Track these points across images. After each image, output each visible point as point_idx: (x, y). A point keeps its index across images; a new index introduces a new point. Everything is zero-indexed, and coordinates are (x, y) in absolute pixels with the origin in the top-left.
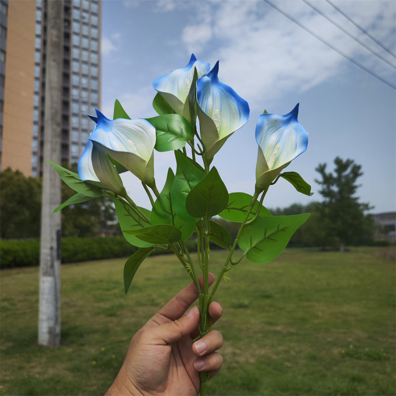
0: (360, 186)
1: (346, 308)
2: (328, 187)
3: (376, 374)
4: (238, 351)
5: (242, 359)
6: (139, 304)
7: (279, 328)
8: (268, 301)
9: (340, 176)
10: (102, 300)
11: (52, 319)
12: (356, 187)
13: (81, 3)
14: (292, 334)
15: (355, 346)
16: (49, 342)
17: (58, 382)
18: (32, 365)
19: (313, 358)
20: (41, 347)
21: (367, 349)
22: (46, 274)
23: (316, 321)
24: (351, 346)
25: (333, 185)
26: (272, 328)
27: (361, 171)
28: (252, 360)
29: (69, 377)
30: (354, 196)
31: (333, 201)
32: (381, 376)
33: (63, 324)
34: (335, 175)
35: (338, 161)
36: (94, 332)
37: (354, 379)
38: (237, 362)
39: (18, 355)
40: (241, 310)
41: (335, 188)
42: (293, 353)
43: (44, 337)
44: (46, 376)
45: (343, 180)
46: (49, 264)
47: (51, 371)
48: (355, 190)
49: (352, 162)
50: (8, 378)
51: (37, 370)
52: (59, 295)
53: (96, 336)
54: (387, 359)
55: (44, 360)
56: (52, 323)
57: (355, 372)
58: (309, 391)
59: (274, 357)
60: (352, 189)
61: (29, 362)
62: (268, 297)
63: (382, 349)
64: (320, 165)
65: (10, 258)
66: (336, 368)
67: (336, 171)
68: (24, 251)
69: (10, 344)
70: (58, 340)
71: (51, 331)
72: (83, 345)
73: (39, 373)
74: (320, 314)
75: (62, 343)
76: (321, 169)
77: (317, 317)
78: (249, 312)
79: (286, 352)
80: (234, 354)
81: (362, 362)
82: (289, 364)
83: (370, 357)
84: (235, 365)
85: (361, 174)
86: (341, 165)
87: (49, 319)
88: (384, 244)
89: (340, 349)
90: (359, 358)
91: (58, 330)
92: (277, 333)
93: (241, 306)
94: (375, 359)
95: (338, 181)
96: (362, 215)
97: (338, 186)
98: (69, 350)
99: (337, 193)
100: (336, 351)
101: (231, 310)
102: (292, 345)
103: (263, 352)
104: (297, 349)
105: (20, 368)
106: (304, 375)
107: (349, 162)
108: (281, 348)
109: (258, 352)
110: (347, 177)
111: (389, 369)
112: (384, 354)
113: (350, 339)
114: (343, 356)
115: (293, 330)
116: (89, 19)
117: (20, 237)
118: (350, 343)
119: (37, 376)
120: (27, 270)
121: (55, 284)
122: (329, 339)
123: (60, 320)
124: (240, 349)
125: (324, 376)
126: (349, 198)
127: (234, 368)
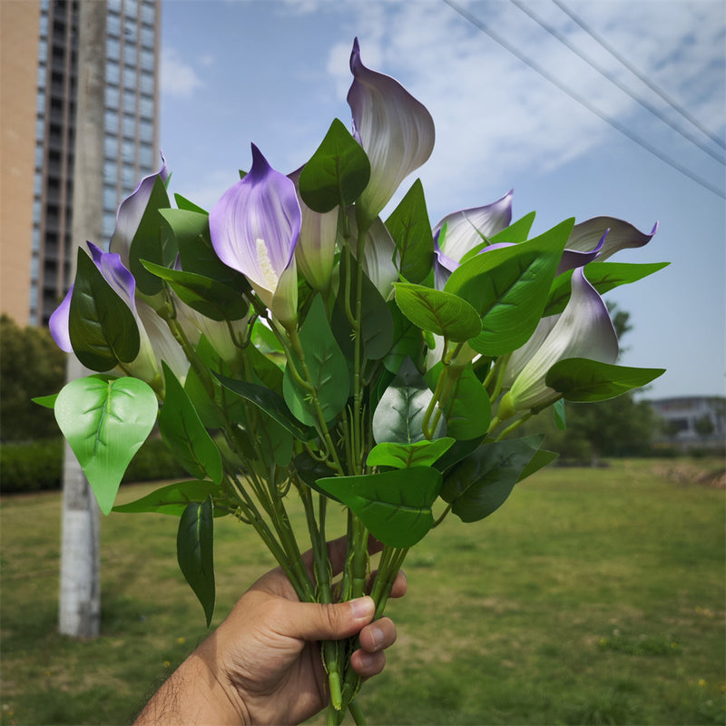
1: (605, 567)
3: (659, 679)
4: (419, 643)
5: (427, 656)
6: (239, 562)
7: (489, 602)
8: (467, 556)
11: (84, 588)
13: (122, 4)
14: (511, 613)
15: (623, 632)
16: (80, 630)
17: (105, 698)
18: (54, 668)
19: (550, 652)
20: (66, 638)
21: (643, 637)
22: (74, 506)
23: (554, 590)
24: (616, 632)
26: (477, 602)
27: (629, 323)
28: (446, 658)
29: (124, 690)
32: (668, 683)
33: (104, 596)
36: (161, 610)
37: (623, 687)
38: (420, 662)
39: (24, 653)
40: (421, 572)
42: (516, 645)
43: (70, 621)
44: (81, 689)
46: (81, 488)
47: (90, 680)
50: (12, 693)
51: (63, 678)
52: (97, 544)
53: (165, 619)
54: (678, 653)
55: (74, 660)
56: (85, 596)
57: (624, 676)
58: (547, 707)
59: (484, 652)
61: (47, 664)
62: (468, 547)
63: (668, 637)
66: (590, 670)
69: (8, 633)
70: (95, 626)
71: (83, 611)
72: (142, 634)
73: (69, 684)
74: (560, 577)
75: (102, 631)
77: (554, 582)
78: (435, 574)
79: (505, 642)
80: (414, 648)
81: (634, 659)
82: (509, 664)
83: (649, 650)
84: (415, 666)
85: (630, 328)
87: (79, 588)
88: (669, 454)
89: (596, 638)
90: (630, 653)
91: (95, 607)
92: (487, 611)
93: (421, 564)
94: (656, 654)
96: (631, 401)
98: (117, 643)
100: (590, 641)
102: (514, 630)
103: (463, 643)
104: (522, 638)
105: (33, 675)
106: (537, 681)
108: (494, 637)
109: (454, 643)
111: (680, 671)
112: (672, 646)
113: (613, 621)
114: (602, 649)
115: (514, 605)
116: (138, 34)
118: (614, 627)
119: (65, 688)
120: (22, 499)
121: (92, 524)
122: (577, 621)
123: (98, 590)
124: (423, 638)
125: (570, 683)
127: (415, 672)
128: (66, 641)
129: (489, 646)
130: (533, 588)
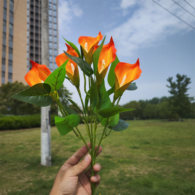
0: (190, 88)
2: (173, 89)
4: (138, 169)
5: (141, 173)
7: (156, 158)
8: (148, 145)
9: (179, 84)
10: (67, 144)
12: (187, 89)
14: (163, 161)
16: (47, 164)
18: (41, 174)
22: (44, 132)
23: (174, 155)
25: (175, 88)
26: (152, 158)
27: (190, 81)
28: (146, 173)
30: (186, 93)
31: (176, 96)
33: (52, 155)
34: (177, 83)
35: (178, 76)
38: (139, 174)
39: (33, 170)
40: (135, 150)
41: (177, 90)
42: (166, 170)
43: (44, 162)
44: (49, 179)
45: (181, 86)
46: (46, 127)
48: (187, 90)
49: (186, 76)
50: (31, 180)
51: (44, 176)
55: (46, 172)
56: (47, 155)
58: (177, 188)
59: (157, 172)
60: (185, 90)
61: (39, 172)
62: (148, 143)
64: (169, 78)
65: (19, 124)
67: (177, 81)
68: (25, 121)
69: (28, 165)
70: (50, 163)
71: (47, 159)
73: (46, 178)
74: (175, 151)
75: (52, 164)
76: (170, 80)
77: (174, 153)
78: (139, 150)
79: (162, 169)
80: (137, 170)
82: (164, 175)
85: (190, 82)
86: (180, 78)
87: (46, 153)
89: (189, 169)
91: (50, 158)
92: (155, 160)
93: (135, 148)
95: (178, 86)
96: (190, 103)
97: (178, 88)
98: (57, 168)
99: (178, 92)
100: (187, 169)
101: (131, 149)
102: (164, 166)
103: (151, 169)
104: (167, 168)
105: (36, 175)
106: (173, 180)
107: (184, 77)
108: (159, 168)
109: (148, 169)
110: (182, 84)
114: (191, 172)
115: (163, 159)
116: (52, 7)
117: (22, 114)
118: (194, 166)
119: (45, 179)
121: (49, 136)
122: (182, 164)
123: (51, 153)
124: (139, 168)
125: (183, 181)
126: (183, 94)
127: (138, 177)
128: (43, 167)
129: (158, 170)
130: (168, 154)
